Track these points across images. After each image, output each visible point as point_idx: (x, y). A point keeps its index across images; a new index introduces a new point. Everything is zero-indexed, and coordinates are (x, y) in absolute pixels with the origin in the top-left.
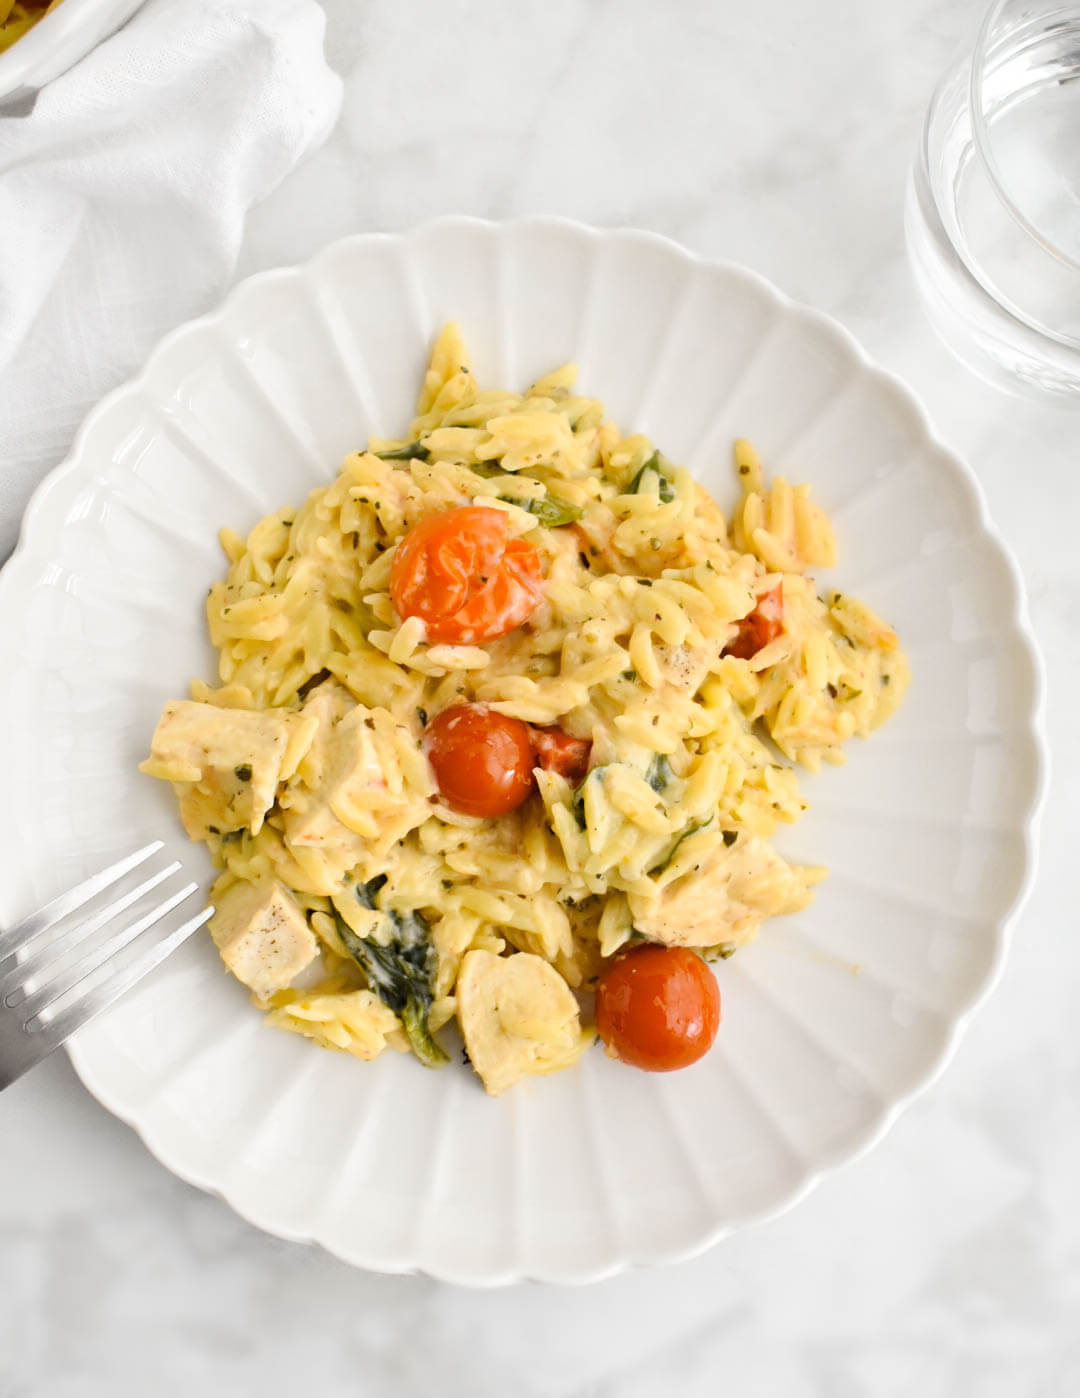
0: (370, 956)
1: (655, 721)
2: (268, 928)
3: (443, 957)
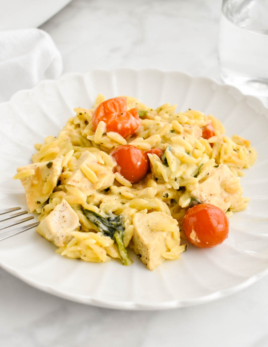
0: (99, 221)
1: (184, 138)
2: (62, 211)
3: (126, 217)
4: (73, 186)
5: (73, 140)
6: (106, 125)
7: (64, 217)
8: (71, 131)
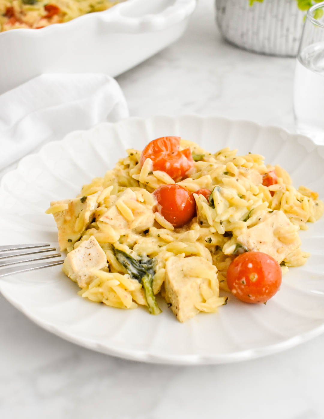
2: (88, 247)
4: (106, 223)
5: (120, 181)
6: (153, 162)
7: (90, 254)
8: (119, 171)
